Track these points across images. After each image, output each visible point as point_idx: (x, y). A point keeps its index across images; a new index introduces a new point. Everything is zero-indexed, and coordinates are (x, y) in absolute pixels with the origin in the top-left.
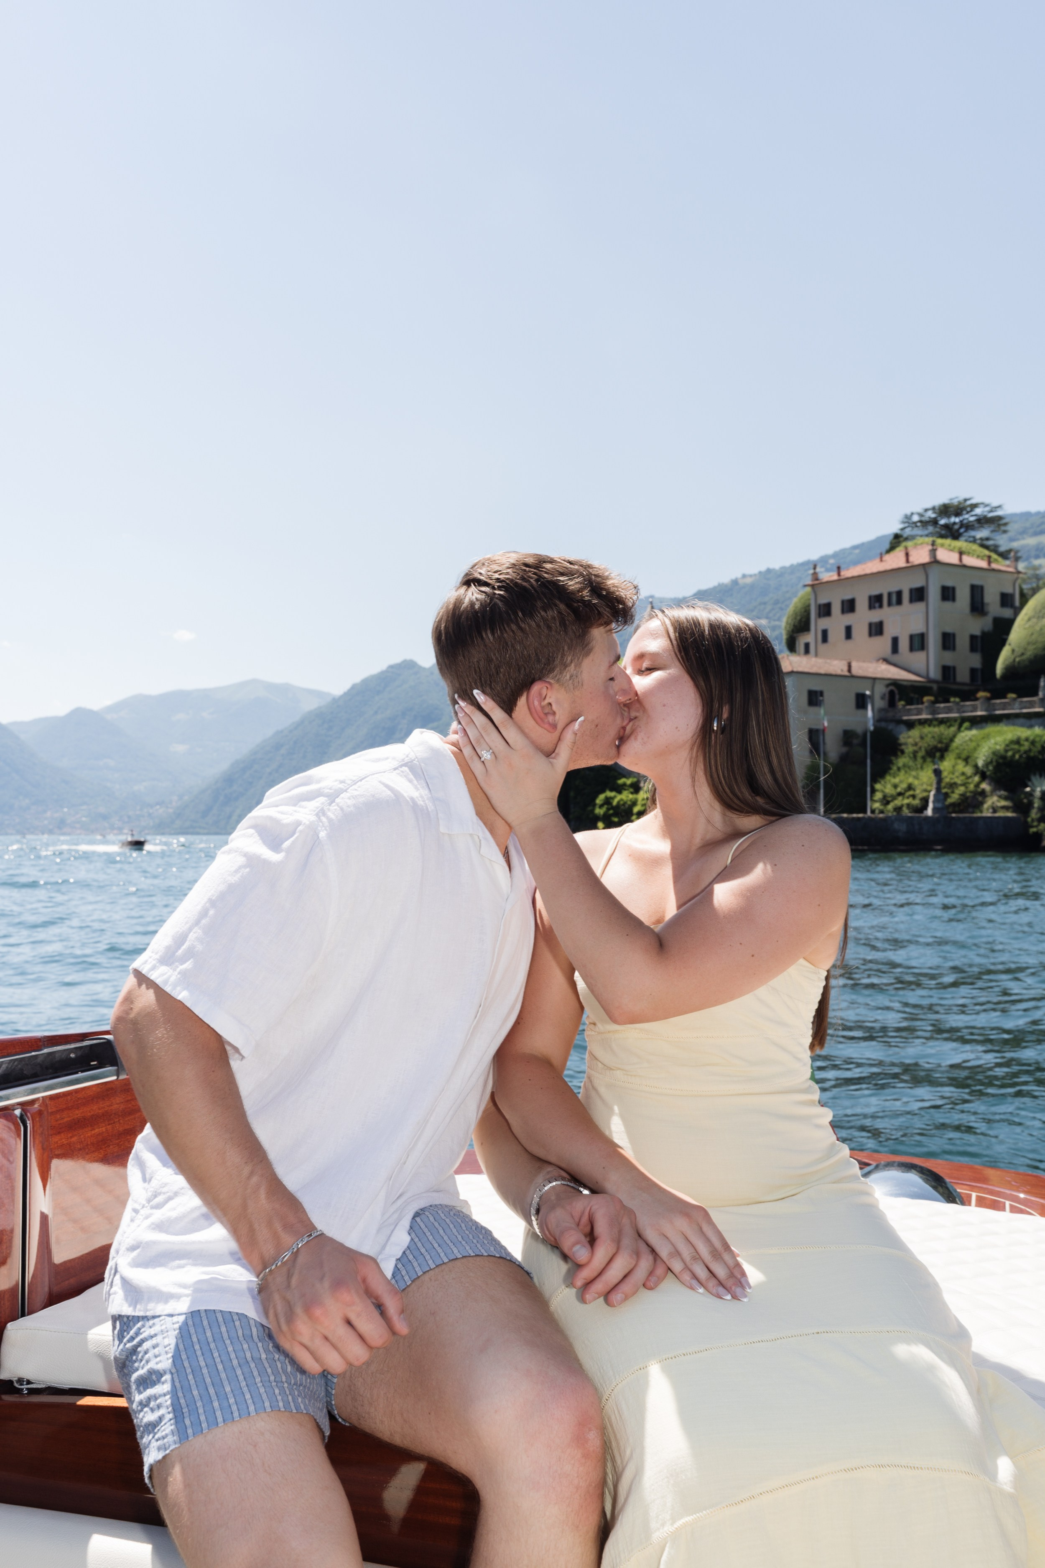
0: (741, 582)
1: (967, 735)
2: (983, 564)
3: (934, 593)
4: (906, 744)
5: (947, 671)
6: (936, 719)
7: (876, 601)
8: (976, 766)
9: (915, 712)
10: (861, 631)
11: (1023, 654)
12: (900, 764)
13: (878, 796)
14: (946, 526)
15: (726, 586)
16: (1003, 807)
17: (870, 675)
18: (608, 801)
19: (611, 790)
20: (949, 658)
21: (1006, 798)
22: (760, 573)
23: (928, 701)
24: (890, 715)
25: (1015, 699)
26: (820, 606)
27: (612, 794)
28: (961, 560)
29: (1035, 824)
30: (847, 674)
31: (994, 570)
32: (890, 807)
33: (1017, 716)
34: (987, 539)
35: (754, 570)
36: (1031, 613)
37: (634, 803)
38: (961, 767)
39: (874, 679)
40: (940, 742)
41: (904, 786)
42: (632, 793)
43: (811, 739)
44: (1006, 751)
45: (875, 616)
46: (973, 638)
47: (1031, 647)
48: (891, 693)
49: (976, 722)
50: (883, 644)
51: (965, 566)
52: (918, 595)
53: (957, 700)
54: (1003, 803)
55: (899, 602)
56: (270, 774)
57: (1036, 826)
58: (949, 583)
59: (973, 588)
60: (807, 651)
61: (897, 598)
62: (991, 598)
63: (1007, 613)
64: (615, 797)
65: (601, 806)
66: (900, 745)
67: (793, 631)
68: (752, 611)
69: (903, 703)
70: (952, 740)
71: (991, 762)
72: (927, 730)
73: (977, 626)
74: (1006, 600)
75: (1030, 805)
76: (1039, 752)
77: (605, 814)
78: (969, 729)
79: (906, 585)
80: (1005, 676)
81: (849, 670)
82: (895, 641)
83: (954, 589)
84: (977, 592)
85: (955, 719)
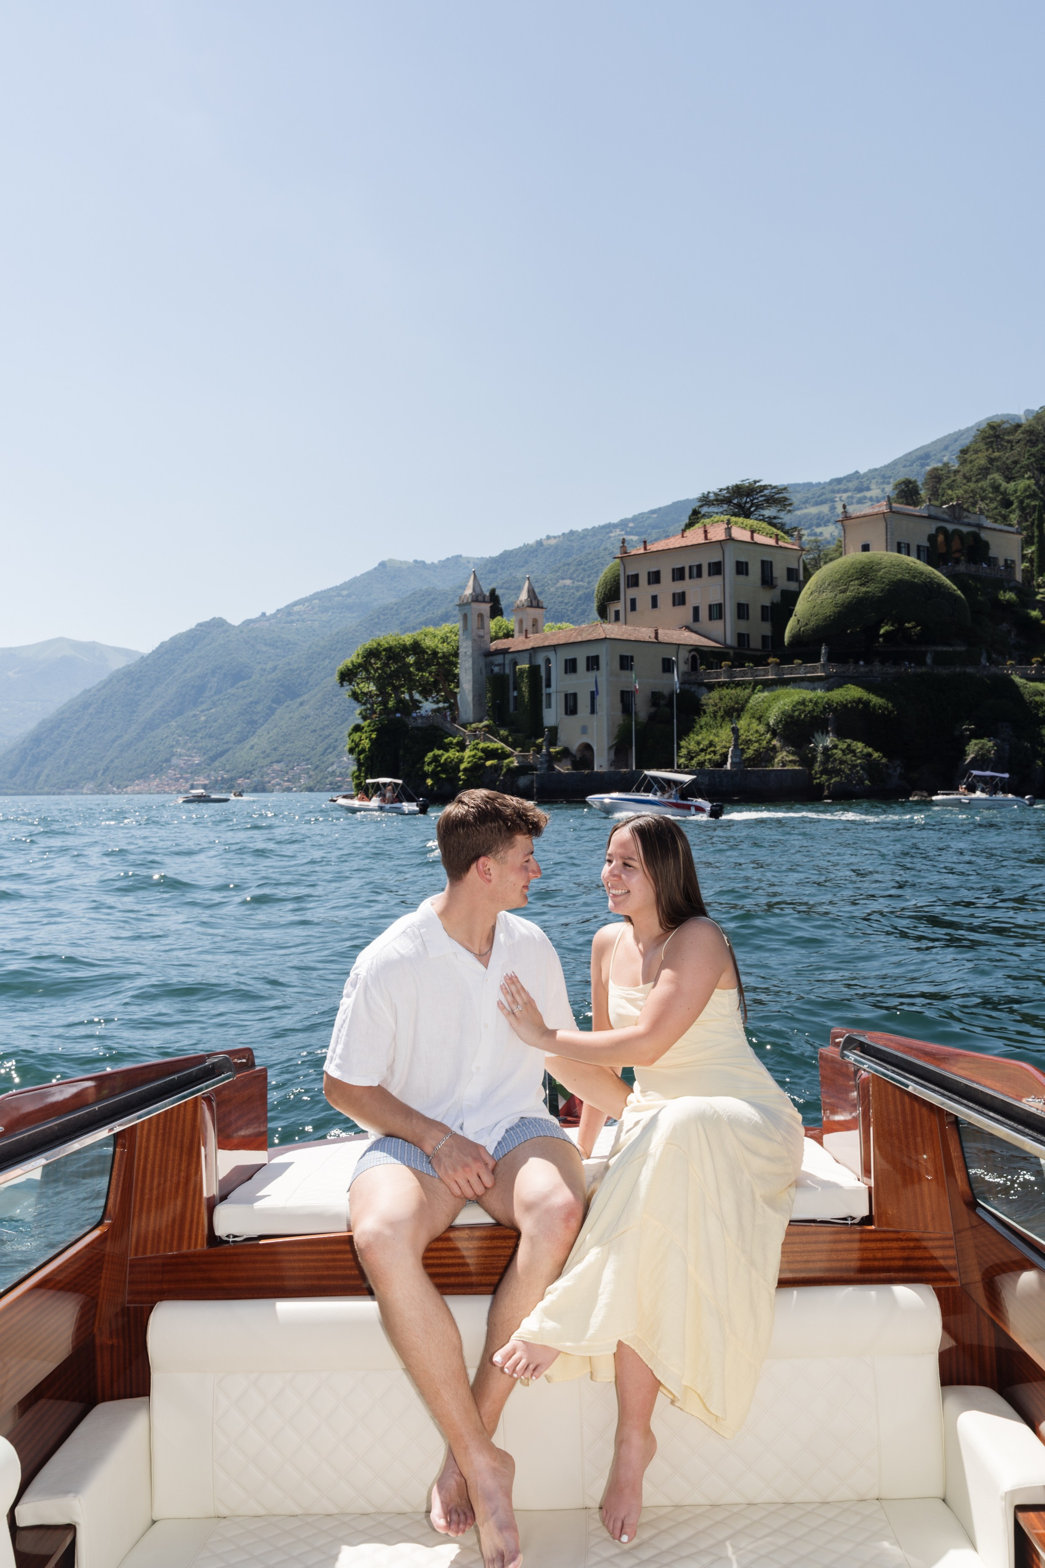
0: (545, 543)
1: (760, 696)
2: (772, 542)
3: (729, 568)
4: (707, 705)
5: (742, 638)
6: (733, 682)
7: (679, 574)
8: (768, 724)
9: (715, 675)
10: (665, 601)
11: (807, 624)
12: (703, 723)
13: (684, 752)
14: (739, 506)
15: (531, 547)
16: (791, 761)
17: (675, 642)
18: (436, 759)
19: (439, 749)
20: (744, 627)
21: (793, 754)
22: (563, 534)
23: (726, 665)
24: (693, 678)
25: (800, 664)
26: (628, 576)
27: (440, 752)
28: (752, 538)
29: (818, 776)
30: (655, 640)
31: (781, 547)
32: (694, 762)
33: (802, 679)
34: (775, 518)
35: (558, 532)
36: (813, 588)
37: (461, 761)
38: (755, 725)
39: (679, 645)
40: (737, 703)
41: (706, 742)
42: (458, 751)
43: (622, 700)
44: (794, 711)
45: (679, 587)
46: (764, 608)
47: (814, 619)
48: (694, 658)
49: (767, 685)
50: (685, 613)
51: (756, 543)
52: (716, 569)
53: (751, 665)
54: (791, 758)
55: (699, 575)
56: (78, 733)
57: (819, 778)
58: (743, 559)
59: (763, 563)
60: (617, 618)
61: (697, 572)
62: (779, 573)
63: (793, 586)
64: (443, 755)
65: (429, 764)
66: (702, 705)
67: (603, 599)
68: (557, 572)
69: (704, 667)
70: (747, 701)
71: (781, 720)
72: (725, 691)
73: (767, 598)
74: (792, 574)
75: (814, 758)
76: (821, 712)
77: (433, 771)
78: (762, 691)
79: (705, 559)
80: (790, 643)
81: (656, 637)
82: (696, 610)
83: (747, 564)
84: (766, 567)
85: (749, 682)
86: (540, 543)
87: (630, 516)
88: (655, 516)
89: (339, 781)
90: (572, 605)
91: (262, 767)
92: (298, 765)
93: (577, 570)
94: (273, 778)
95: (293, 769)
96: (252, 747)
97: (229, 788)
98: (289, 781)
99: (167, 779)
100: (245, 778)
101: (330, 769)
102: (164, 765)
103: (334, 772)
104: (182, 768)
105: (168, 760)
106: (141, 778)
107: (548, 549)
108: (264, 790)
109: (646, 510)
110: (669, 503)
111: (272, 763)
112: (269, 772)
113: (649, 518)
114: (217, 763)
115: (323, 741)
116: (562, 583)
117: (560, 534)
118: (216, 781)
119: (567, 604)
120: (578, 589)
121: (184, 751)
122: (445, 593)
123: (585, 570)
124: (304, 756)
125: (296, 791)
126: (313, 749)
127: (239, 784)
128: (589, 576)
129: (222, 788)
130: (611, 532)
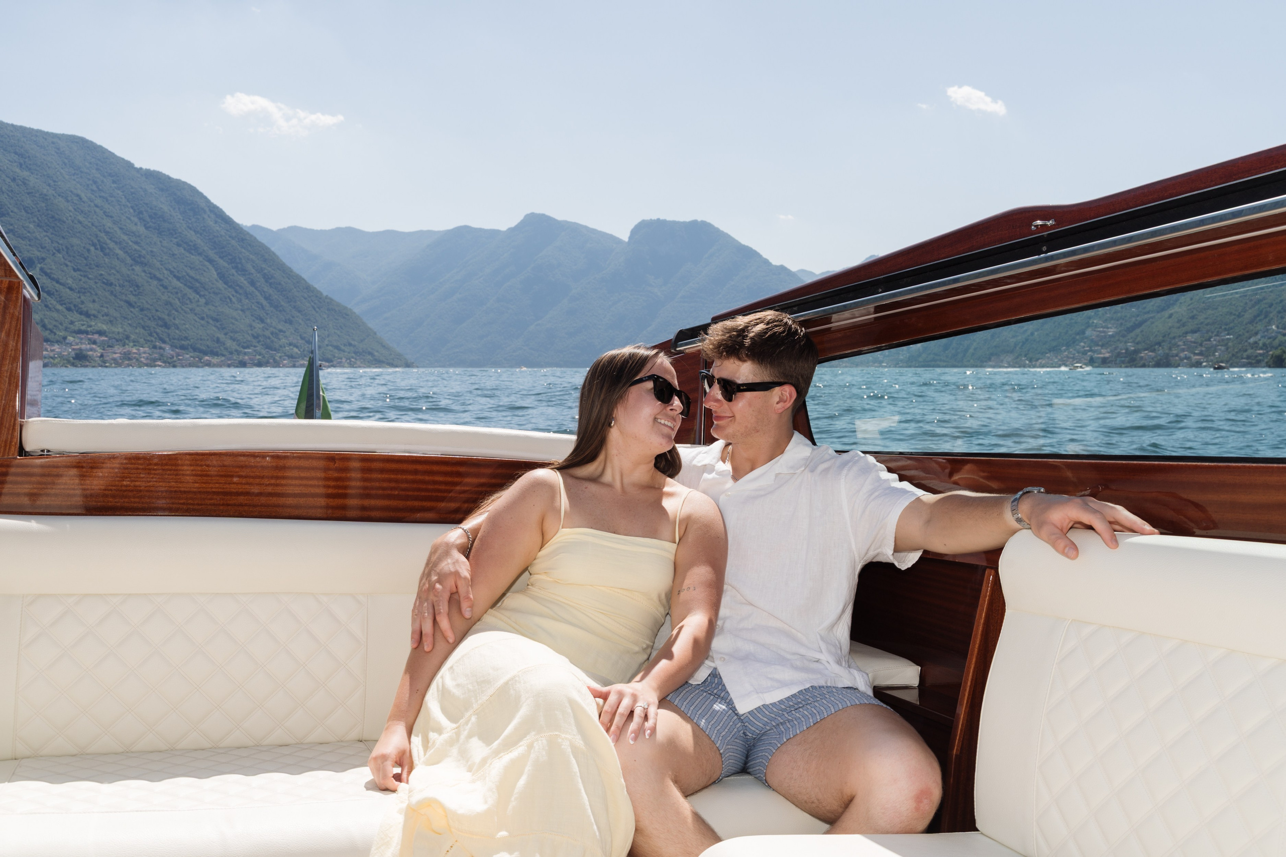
89: (1260, 355)
91: (1174, 338)
92: (1217, 335)
94: (1183, 350)
95: (1209, 340)
96: (1170, 316)
97: (1129, 362)
98: (1201, 354)
99: (1073, 352)
100: (1152, 352)
101: (1252, 340)
102: (1078, 337)
103: (1256, 343)
104: (1092, 340)
105: (1083, 332)
108: (1168, 365)
111: (1186, 333)
112: (1180, 343)
114: (1133, 334)
115: (1253, 306)
118: (1119, 355)
121: (1101, 322)
124: (1226, 324)
125: (1205, 367)
126: (1239, 316)
127: (1142, 358)
129: (1123, 362)
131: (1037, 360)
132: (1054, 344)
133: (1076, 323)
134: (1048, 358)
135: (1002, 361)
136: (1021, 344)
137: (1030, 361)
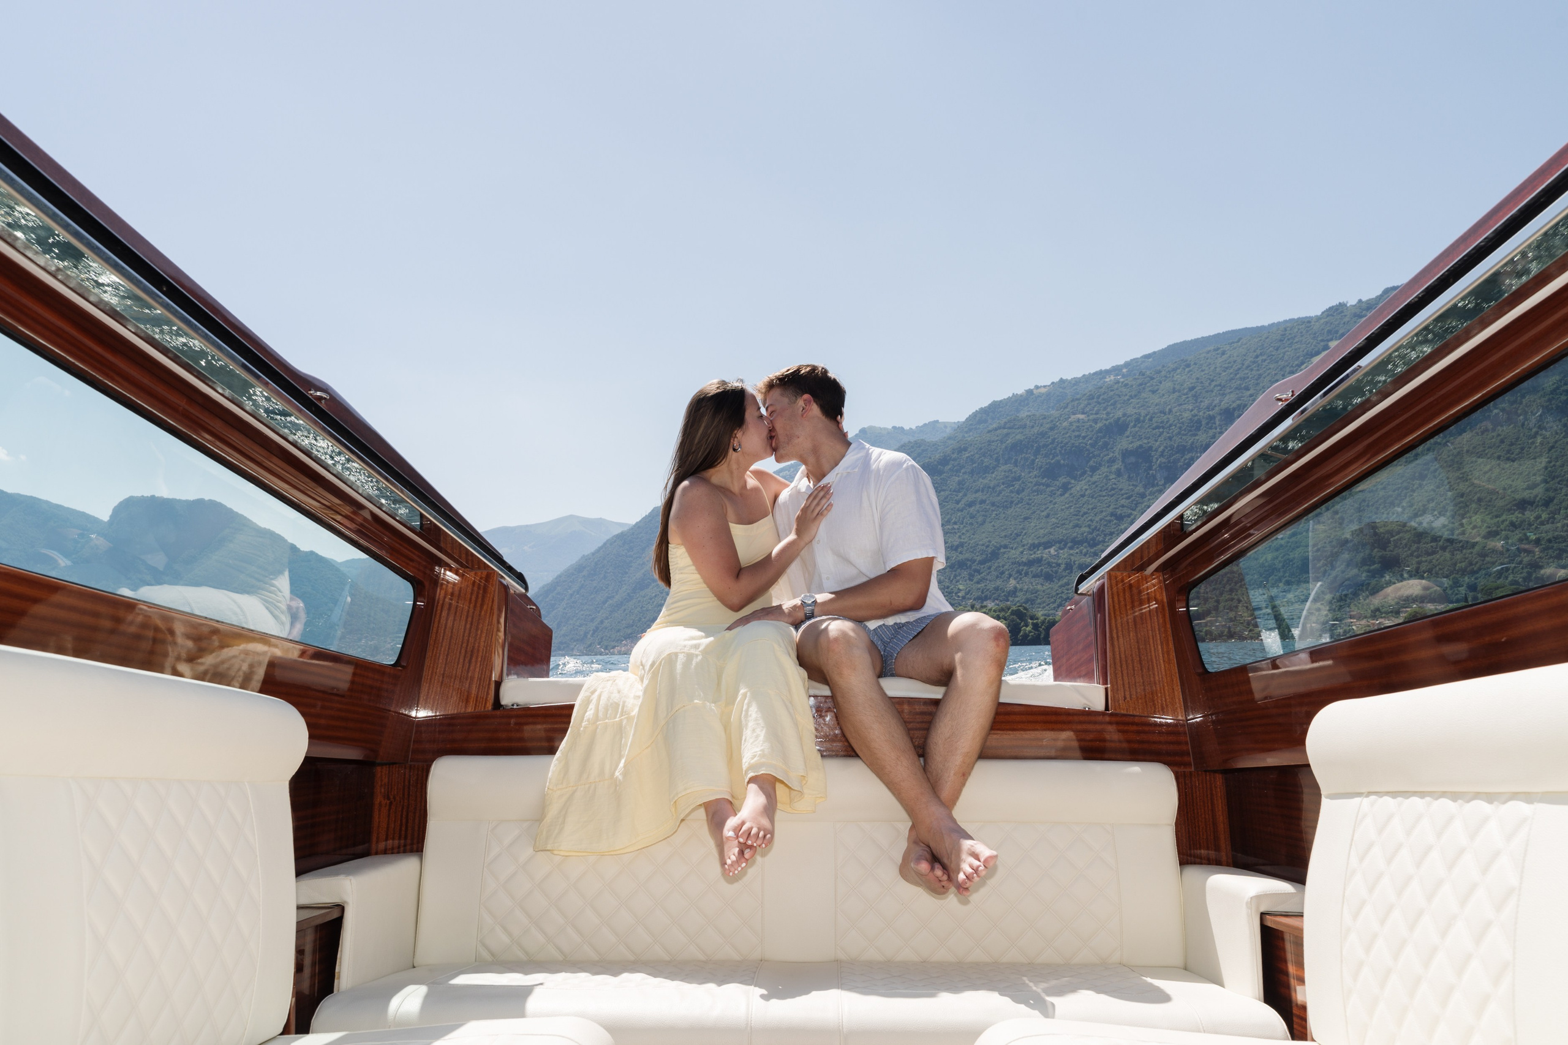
86: (1030, 392)
87: (1121, 362)
88: (1150, 360)
90: (1091, 439)
93: (1090, 404)
106: (629, 638)
107: (1039, 396)
109: (1139, 356)
110: (1164, 346)
113: (1144, 362)
116: (1073, 418)
117: (1049, 384)
119: (1084, 438)
120: (1095, 421)
122: (936, 444)
123: (1099, 403)
128: (1105, 409)
130: (1105, 378)
131: (614, 647)
132: (629, 631)
133: (647, 610)
134: (625, 645)
135: (572, 650)
136: (591, 633)
137: (606, 648)
